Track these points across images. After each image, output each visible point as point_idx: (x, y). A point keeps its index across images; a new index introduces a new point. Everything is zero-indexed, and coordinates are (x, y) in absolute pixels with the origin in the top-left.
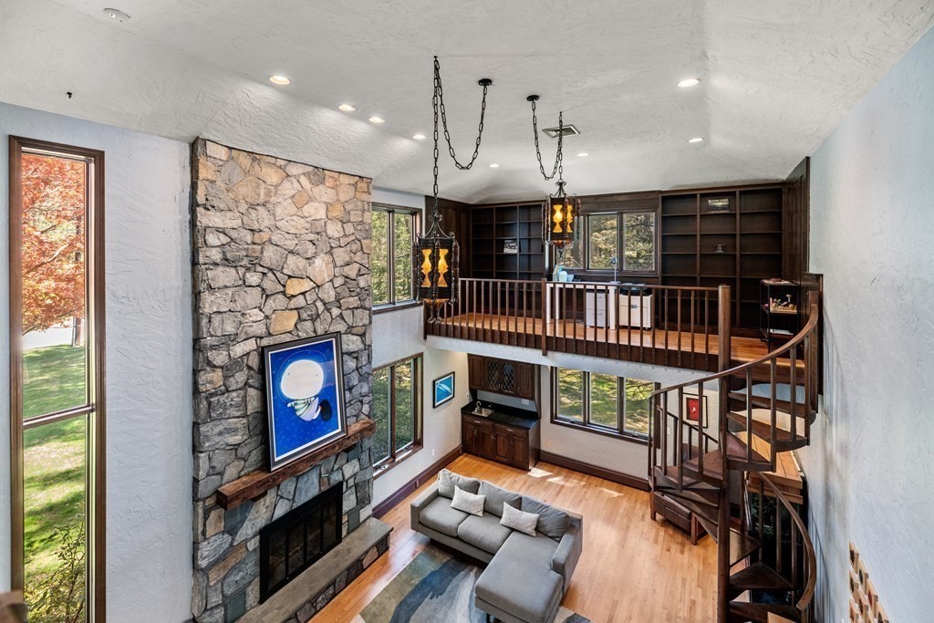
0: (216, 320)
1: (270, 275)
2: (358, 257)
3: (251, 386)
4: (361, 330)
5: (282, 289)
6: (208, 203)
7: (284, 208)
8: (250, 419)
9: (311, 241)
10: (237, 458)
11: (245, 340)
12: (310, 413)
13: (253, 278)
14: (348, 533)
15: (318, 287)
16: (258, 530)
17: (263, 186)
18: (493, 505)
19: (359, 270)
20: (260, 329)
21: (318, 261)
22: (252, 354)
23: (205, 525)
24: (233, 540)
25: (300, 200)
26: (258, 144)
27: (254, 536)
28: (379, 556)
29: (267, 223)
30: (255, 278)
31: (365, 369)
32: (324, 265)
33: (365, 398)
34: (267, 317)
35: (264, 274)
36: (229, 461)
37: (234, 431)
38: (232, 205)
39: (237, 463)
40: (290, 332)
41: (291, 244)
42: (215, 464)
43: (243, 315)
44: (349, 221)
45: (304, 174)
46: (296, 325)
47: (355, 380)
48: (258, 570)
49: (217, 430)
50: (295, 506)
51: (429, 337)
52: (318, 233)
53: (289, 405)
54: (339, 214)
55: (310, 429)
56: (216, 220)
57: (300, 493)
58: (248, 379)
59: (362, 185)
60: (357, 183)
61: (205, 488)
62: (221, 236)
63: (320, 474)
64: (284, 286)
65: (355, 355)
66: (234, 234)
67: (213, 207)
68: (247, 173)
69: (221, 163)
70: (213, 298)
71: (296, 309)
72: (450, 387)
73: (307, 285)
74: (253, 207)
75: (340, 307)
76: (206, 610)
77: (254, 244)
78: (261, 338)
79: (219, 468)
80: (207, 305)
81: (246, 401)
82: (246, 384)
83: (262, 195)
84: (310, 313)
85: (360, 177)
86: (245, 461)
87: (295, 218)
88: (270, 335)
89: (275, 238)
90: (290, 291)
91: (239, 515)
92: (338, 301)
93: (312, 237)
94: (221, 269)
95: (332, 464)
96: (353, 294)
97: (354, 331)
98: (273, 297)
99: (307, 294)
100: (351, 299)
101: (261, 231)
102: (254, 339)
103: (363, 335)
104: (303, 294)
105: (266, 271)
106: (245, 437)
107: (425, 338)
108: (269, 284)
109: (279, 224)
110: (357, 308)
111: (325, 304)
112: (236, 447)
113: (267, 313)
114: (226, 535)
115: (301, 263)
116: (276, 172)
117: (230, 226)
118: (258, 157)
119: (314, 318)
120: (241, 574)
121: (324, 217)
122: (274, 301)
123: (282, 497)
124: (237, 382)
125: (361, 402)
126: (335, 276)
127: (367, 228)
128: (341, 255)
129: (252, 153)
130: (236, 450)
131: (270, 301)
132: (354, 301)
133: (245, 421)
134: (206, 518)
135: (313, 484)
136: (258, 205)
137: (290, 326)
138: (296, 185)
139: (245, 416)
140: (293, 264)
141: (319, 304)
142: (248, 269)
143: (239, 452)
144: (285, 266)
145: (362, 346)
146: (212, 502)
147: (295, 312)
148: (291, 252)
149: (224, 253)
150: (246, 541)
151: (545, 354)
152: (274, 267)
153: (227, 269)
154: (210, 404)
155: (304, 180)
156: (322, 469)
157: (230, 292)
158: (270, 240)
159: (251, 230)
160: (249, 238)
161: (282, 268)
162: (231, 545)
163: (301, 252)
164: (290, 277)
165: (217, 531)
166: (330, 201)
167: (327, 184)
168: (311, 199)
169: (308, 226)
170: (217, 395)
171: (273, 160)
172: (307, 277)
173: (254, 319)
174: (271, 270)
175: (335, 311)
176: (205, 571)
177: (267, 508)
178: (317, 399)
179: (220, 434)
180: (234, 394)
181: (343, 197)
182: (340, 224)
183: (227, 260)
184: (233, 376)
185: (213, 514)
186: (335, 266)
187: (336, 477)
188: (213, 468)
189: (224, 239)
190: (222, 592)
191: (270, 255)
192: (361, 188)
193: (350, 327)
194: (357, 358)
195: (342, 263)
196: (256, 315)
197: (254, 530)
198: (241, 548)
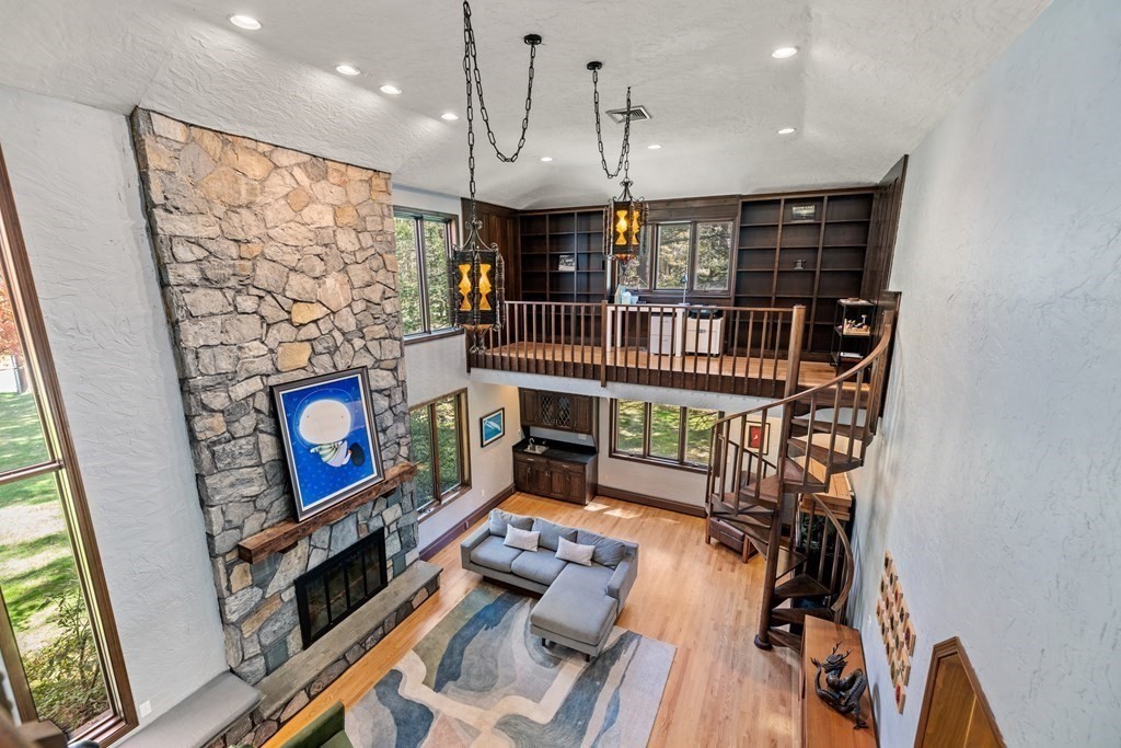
0: (205, 355)
1: (268, 298)
2: (381, 276)
3: (262, 432)
4: (392, 364)
5: (287, 316)
6: (168, 203)
7: (277, 212)
8: (267, 467)
9: (318, 255)
10: (257, 510)
11: (246, 378)
12: (340, 458)
13: (246, 303)
14: (394, 577)
15: (334, 313)
16: (292, 580)
17: (243, 180)
18: (548, 541)
19: (384, 293)
20: (266, 366)
21: (330, 282)
22: (258, 395)
23: (229, 580)
24: (264, 593)
25: (297, 201)
26: (228, 121)
27: (288, 587)
28: (429, 596)
29: (255, 231)
30: (250, 303)
31: (399, 409)
32: (338, 286)
33: (402, 440)
34: (271, 351)
35: (261, 298)
36: (247, 514)
37: (250, 481)
38: (203, 206)
39: (257, 515)
40: (304, 368)
41: (291, 259)
42: (230, 518)
43: (240, 348)
44: (366, 230)
45: (298, 165)
46: (309, 359)
47: (388, 419)
48: (297, 618)
49: (227, 482)
50: (332, 555)
51: (473, 370)
52: (326, 245)
53: (312, 451)
54: (351, 220)
55: (339, 476)
56: (184, 226)
57: (336, 541)
58: (257, 424)
59: (378, 182)
60: (371, 179)
61: (224, 542)
62: (195, 248)
63: (357, 522)
64: (289, 313)
65: (387, 393)
66: (212, 246)
67: (177, 209)
68: (218, 161)
69: (178, 146)
70: (196, 328)
71: (308, 340)
72: (499, 424)
73: (319, 312)
74: (233, 209)
75: (363, 338)
76: (243, 660)
77: (242, 259)
78: (268, 376)
79: (236, 522)
80: (190, 338)
81: (258, 449)
82: (256, 429)
83: (244, 193)
84: (326, 345)
85: (375, 171)
86: (267, 513)
87: (292, 224)
88: (278, 372)
89: (270, 251)
90: (297, 319)
91: (267, 569)
92: (361, 330)
93: (319, 250)
94: (201, 291)
95: (370, 510)
96: (378, 321)
97: (383, 365)
98: (276, 326)
99: (320, 323)
100: (376, 328)
101: (248, 242)
102: (258, 378)
103: (394, 370)
104: (315, 321)
105: (262, 294)
106: (264, 488)
107: (469, 371)
108: (269, 309)
109: (272, 233)
110: (385, 338)
111: (344, 334)
112: (254, 499)
113: (271, 346)
114: (256, 589)
115: (309, 284)
116: (259, 161)
117: (204, 235)
118: (230, 138)
119: (333, 351)
120: (278, 624)
121: (332, 224)
122: (279, 331)
123: (315, 547)
124: (244, 428)
125: (399, 444)
126: (353, 299)
127: (389, 238)
128: (359, 274)
129: (221, 133)
130: (254, 502)
131: (273, 331)
132: (380, 331)
133: (260, 470)
134: (228, 574)
135: (350, 531)
136: (240, 206)
137: (304, 361)
138: (289, 179)
139: (259, 465)
140: (296, 284)
141: (337, 334)
142: (239, 292)
143: (258, 504)
144: (287, 287)
145: (394, 382)
146: (234, 557)
147: (307, 345)
148: (293, 269)
149: (202, 271)
150: (280, 593)
151: (604, 386)
152: (272, 289)
153: (210, 291)
154: (213, 453)
155: (298, 172)
156: (359, 516)
157: (218, 320)
158: (263, 254)
159: (236, 241)
160: (233, 250)
161: (284, 289)
162: (263, 597)
163: (305, 269)
164: (295, 301)
165: (244, 585)
166: (337, 203)
167: (332, 181)
168: (311, 200)
169: (311, 235)
170: (221, 443)
171: (252, 144)
172: (318, 301)
173: (256, 353)
174: (269, 292)
175: (358, 343)
176: (237, 625)
177: (299, 558)
178: (346, 443)
179: (232, 485)
180: (243, 441)
181: (355, 198)
182: (353, 234)
183: (208, 280)
184: (237, 421)
185: (237, 570)
186: (353, 288)
187: (376, 524)
188: (229, 522)
189: (200, 253)
190: (260, 642)
191: (265, 274)
192: (377, 185)
193: (377, 361)
194: (389, 396)
195: (360, 284)
196: (257, 348)
197: (288, 581)
198: (275, 599)
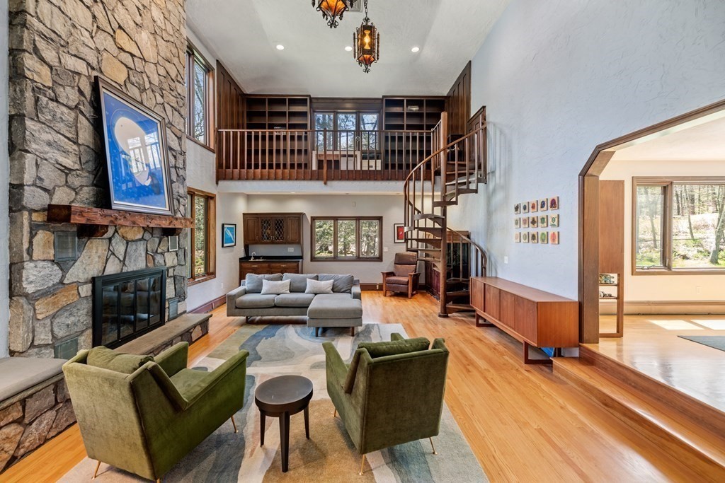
2: (176, 62)
3: (82, 113)
5: (112, 33)
8: (82, 150)
10: (67, 184)
14: (169, 320)
15: (145, 61)
16: (90, 277)
19: (177, 75)
20: (92, 59)
21: (144, 35)
22: (83, 78)
23: (31, 243)
24: (63, 277)
27: (86, 283)
31: (181, 172)
32: (149, 43)
34: (98, 50)
36: (58, 182)
37: (65, 151)
39: (67, 190)
40: (120, 86)
42: (42, 175)
44: (169, 21)
46: (125, 83)
48: (89, 321)
49: (45, 137)
50: (125, 270)
51: (221, 183)
53: (123, 157)
57: (130, 259)
58: (79, 103)
61: (34, 198)
63: (147, 251)
64: (114, 31)
65: (174, 153)
71: (126, 65)
73: (135, 49)
75: (162, 97)
76: (32, 346)
78: (93, 69)
79: (47, 184)
81: (77, 127)
82: (77, 107)
84: (138, 81)
86: (77, 193)
88: (101, 71)
90: (120, 42)
91: (70, 250)
92: (161, 90)
95: (156, 246)
96: (172, 93)
97: (173, 129)
99: (135, 59)
100: (171, 97)
102: (85, 64)
103: (179, 139)
104: (132, 56)
106: (77, 167)
110: (175, 110)
111: (150, 82)
112: (66, 171)
113: (98, 46)
114: (56, 267)
115: (131, 23)
119: (142, 89)
120: (72, 319)
122: (105, 39)
123: (113, 254)
124: (67, 98)
125: (178, 201)
126: (158, 62)
128: (163, 47)
130: (67, 174)
132: (173, 101)
133: (75, 147)
134: (32, 235)
135: (142, 255)
137: (120, 79)
139: (76, 143)
140: (122, 14)
141: (146, 78)
143: (70, 179)
144: (116, 10)
145: (179, 149)
146: (40, 219)
147: (125, 69)
150: (78, 283)
154: (37, 100)
156: (148, 245)
161: (113, 9)
162: (61, 282)
163: (129, 8)
164: (120, 27)
165: (45, 257)
170: (45, 96)
172: (136, 42)
175: (159, 98)
176: (32, 299)
177: (99, 257)
179: (50, 144)
180: (65, 110)
184: (63, 87)
185: (41, 236)
186: (159, 54)
187: (160, 261)
188: (41, 179)
190: (52, 331)
193: (170, 122)
194: (175, 157)
195: (163, 55)
197: (86, 276)
198: (72, 290)
